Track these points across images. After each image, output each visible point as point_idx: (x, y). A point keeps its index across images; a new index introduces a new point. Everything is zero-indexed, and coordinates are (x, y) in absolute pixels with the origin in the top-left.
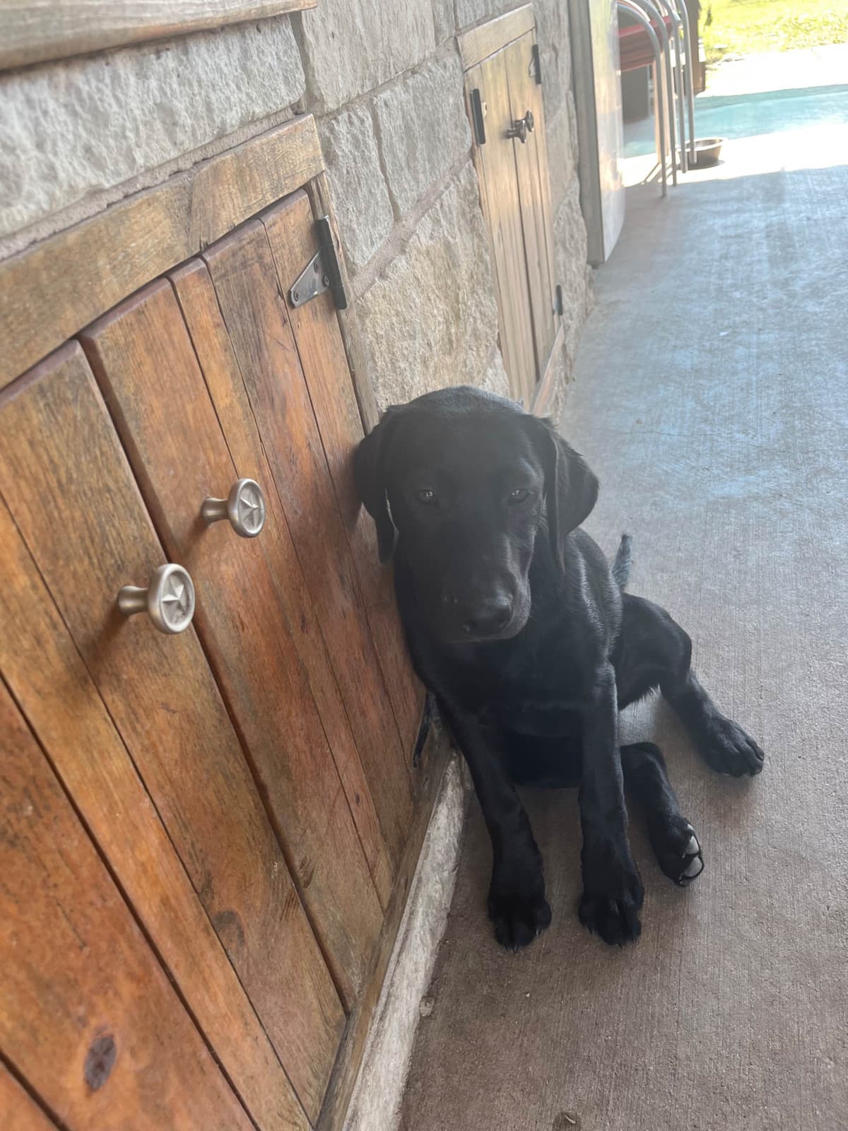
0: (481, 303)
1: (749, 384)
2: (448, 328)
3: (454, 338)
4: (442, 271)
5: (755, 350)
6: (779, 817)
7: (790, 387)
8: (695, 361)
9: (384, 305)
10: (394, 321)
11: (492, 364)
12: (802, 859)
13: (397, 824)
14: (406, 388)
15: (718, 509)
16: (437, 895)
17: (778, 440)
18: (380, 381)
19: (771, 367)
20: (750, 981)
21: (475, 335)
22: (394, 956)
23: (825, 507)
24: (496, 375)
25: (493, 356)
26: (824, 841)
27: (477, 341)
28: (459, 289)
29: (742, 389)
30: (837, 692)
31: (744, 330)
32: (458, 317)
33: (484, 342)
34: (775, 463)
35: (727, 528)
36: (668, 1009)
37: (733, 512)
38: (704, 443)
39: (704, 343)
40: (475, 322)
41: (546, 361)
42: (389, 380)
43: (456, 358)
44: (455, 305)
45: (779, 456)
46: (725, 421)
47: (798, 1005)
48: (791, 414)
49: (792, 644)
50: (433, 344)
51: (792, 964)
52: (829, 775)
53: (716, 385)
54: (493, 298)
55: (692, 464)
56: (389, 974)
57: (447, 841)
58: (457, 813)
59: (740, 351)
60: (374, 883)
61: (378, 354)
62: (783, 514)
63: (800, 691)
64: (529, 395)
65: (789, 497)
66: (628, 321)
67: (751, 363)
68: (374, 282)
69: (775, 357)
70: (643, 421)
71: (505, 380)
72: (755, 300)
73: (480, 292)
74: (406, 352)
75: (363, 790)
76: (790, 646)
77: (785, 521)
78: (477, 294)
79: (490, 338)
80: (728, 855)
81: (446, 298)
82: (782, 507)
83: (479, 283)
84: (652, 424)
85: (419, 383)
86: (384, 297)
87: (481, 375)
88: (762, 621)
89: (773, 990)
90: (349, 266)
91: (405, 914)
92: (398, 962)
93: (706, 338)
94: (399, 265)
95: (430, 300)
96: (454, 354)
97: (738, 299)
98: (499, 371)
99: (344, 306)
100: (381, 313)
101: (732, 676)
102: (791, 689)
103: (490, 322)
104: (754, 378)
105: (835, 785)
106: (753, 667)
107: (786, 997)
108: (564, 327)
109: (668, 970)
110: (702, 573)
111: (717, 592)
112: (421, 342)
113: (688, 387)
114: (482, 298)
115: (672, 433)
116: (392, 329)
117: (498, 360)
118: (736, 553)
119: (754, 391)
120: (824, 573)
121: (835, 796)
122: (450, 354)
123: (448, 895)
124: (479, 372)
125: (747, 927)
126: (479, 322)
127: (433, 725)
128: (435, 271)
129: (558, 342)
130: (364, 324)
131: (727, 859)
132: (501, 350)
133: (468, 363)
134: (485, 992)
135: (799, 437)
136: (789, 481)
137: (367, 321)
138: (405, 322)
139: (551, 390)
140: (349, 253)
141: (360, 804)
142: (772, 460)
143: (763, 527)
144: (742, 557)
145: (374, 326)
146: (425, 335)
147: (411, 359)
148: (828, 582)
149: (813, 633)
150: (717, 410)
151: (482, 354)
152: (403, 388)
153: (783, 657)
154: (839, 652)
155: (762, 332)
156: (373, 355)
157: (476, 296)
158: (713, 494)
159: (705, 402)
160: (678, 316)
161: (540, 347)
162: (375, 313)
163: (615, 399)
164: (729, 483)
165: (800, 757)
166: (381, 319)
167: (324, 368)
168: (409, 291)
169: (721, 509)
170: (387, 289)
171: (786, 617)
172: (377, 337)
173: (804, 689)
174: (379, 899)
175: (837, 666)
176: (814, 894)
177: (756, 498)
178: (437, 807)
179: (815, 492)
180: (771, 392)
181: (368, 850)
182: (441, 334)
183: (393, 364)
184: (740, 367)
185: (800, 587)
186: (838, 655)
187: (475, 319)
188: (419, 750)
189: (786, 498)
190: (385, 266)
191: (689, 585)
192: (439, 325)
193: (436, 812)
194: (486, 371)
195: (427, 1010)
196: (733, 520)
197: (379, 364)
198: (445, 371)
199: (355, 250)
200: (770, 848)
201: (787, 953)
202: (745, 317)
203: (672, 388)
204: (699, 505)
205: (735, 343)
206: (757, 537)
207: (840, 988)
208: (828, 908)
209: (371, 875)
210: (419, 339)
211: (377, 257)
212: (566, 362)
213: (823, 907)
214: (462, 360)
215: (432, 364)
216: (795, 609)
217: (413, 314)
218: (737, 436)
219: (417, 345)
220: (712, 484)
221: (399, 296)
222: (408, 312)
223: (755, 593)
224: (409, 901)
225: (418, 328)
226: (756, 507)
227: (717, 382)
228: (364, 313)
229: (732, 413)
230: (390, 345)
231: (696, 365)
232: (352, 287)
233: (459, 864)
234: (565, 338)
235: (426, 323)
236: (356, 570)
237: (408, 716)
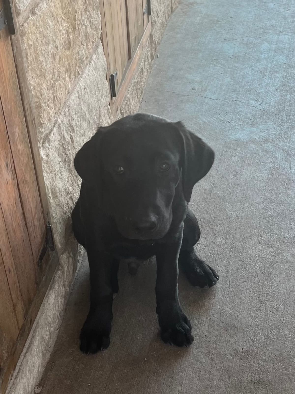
0: (91, 17)
1: (266, 69)
2: (68, 36)
3: (72, 41)
4: (67, 4)
5: (274, 46)
6: (228, 309)
7: (290, 72)
8: (236, 51)
9: (33, 28)
10: (38, 37)
11: (96, 52)
12: (234, 327)
13: (28, 291)
14: (43, 71)
15: (230, 147)
16: (47, 337)
17: (275, 106)
18: (30, 67)
19: (281, 59)
20: (199, 379)
21: (86, 36)
22: (23, 354)
23: (292, 149)
24: (98, 59)
25: (97, 47)
26: (248, 320)
27: (87, 39)
28: (76, 13)
29: (261, 72)
30: (272, 250)
31: (271, 31)
32: (75, 29)
33: (91, 40)
34: (269, 121)
35: (233, 158)
36: (157, 390)
37: (239, 149)
38: (231, 106)
39: (244, 39)
40: (86, 29)
41: (136, 46)
42: (34, 67)
43: (73, 51)
44: (73, 22)
45: (273, 117)
46: (247, 92)
47: (219, 389)
48: (286, 90)
49: (255, 224)
50: (59, 46)
51: (220, 372)
52: (258, 290)
53: (245, 68)
54: (99, 12)
55: (221, 118)
56: (20, 361)
57: (54, 313)
58: (61, 301)
59: (265, 46)
60: (15, 313)
61: (29, 54)
62: (267, 152)
63: (253, 249)
64: (122, 69)
65: (273, 142)
66: (199, 18)
67: (270, 54)
68: (28, 17)
69: (286, 52)
70: (196, 89)
71: (104, 61)
72: (282, 10)
73: (91, 10)
74: (43, 52)
75: (12, 267)
76: (253, 226)
77: (268, 156)
78: (89, 12)
79: (95, 37)
80: (198, 325)
81: (68, 19)
82: (267, 148)
83: (90, 4)
84: (201, 91)
85: (50, 68)
86: (33, 25)
87: (89, 59)
88: (241, 212)
89: (209, 383)
90: (17, 11)
91: (29, 336)
92: (25, 356)
93: (246, 35)
94: (42, 7)
95: (58, 22)
96: (71, 49)
97: (272, 9)
98: (101, 56)
99: (14, 33)
100: (31, 33)
101: (219, 240)
102: (249, 248)
103: (96, 27)
104: (270, 65)
105: (260, 295)
106: (231, 236)
107: (215, 386)
108: (152, 23)
109: (160, 374)
110: (213, 184)
111: (220, 195)
112: (52, 46)
113: (229, 68)
114: (92, 13)
115: (212, 97)
116: (37, 41)
117: (101, 50)
118: (235, 173)
119: (267, 74)
120: (281, 187)
121: (259, 300)
122: (69, 49)
123: (53, 341)
124: (87, 58)
125: (202, 356)
126: (89, 28)
127: (49, 249)
128: (62, 5)
129: (147, 33)
130: (22, 39)
131: (198, 327)
132: (102, 43)
133: (80, 52)
134: (68, 383)
135: (287, 106)
136: (275, 133)
137: (25, 38)
138: (44, 36)
139: (139, 65)
140: (17, 5)
141: (11, 273)
142: (269, 118)
143: (254, 159)
144: (238, 176)
145: (28, 40)
146: (54, 42)
147: (46, 56)
148: (282, 192)
149: (267, 219)
150: (243, 85)
151: (90, 47)
152: (41, 71)
153: (248, 231)
154: (278, 230)
155: (281, 34)
156: (26, 55)
157: (88, 13)
158: (230, 138)
159: (237, 79)
160: (231, 18)
161: (132, 38)
162: (29, 33)
163: (182, 72)
164: (240, 132)
165: (245, 281)
166: (31, 36)
167: (3, 64)
168: (46, 20)
169: (232, 147)
170: (35, 20)
171: (255, 210)
172: (29, 45)
173: (255, 248)
174: (17, 323)
175: (276, 237)
176: (237, 343)
177: (254, 141)
178: (49, 291)
179: (288, 140)
180: (278, 75)
181: (14, 296)
182: (64, 40)
183: (36, 58)
184: (263, 56)
185: (266, 194)
186: (277, 231)
187: (86, 26)
188: (41, 258)
189: (271, 142)
190: (35, 8)
191: (205, 190)
192: (63, 35)
193: (49, 294)
194: (92, 56)
195: (38, 391)
196: (238, 154)
197: (29, 59)
198: (66, 59)
199: (20, 3)
200: (220, 323)
201: (218, 368)
202: (273, 22)
203: (218, 68)
204: (220, 144)
205: (263, 40)
206: (249, 165)
207: (240, 383)
208: (243, 349)
209: (14, 309)
210: (51, 45)
211: (31, 3)
212: (152, 46)
213: (240, 348)
214: (76, 52)
215: (58, 57)
216: (261, 206)
217: (48, 32)
218: (251, 102)
219: (50, 48)
220: (230, 132)
221: (41, 23)
222: (46, 31)
223: (241, 196)
224: (32, 331)
225: (50, 39)
226: (253, 147)
227: (247, 66)
228: (23, 34)
229: (252, 87)
230: (36, 49)
231: (236, 54)
232: (18, 21)
233: (60, 327)
234: (152, 30)
235: (55, 35)
236: (14, 162)
237: (36, 240)
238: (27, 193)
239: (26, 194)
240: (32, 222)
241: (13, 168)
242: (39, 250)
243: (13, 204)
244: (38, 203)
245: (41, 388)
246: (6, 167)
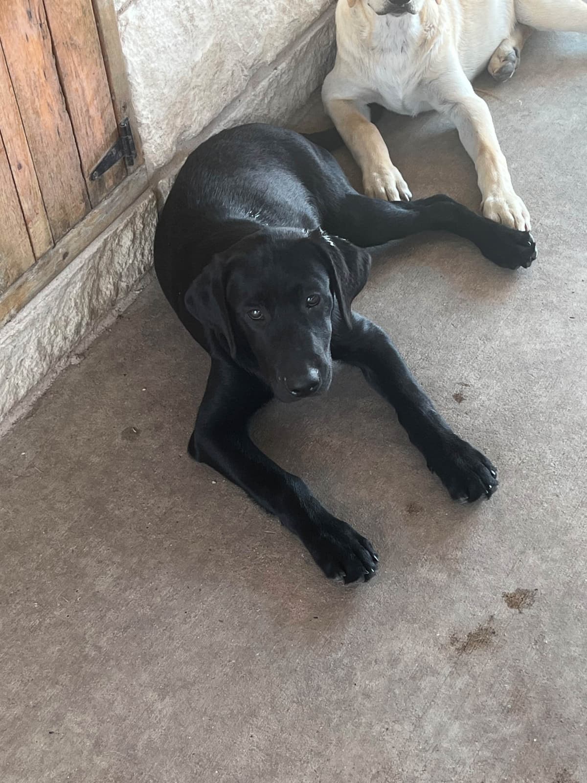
13: (63, 208)
57: (130, 261)
60: (27, 231)
75: (27, 163)
134: (120, 361)
141: (22, 169)
174: (32, 247)
181: (26, 206)
188: (101, 169)
209: (26, 224)
236: (46, 11)
237: (91, 139)
238: (74, 64)
239: (72, 65)
240: (84, 110)
241: (44, 20)
242: (97, 156)
243: (37, 73)
244: (102, 85)
245: (82, 359)
246: (27, 17)
